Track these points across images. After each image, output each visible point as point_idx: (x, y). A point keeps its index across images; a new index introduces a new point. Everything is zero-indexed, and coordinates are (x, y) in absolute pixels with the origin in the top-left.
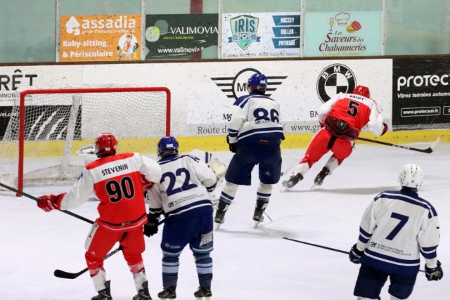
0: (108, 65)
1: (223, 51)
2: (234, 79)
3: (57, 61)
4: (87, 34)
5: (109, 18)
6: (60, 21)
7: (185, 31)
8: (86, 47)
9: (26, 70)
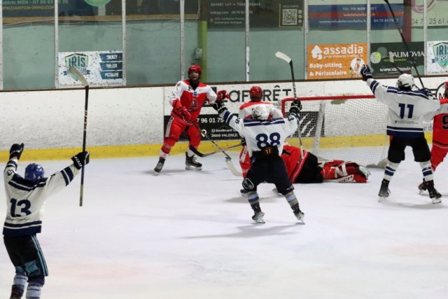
0: (343, 81)
1: (428, 69)
2: (437, 90)
3: (306, 78)
4: (327, 58)
5: (343, 46)
6: (308, 49)
7: (400, 55)
8: (327, 68)
9: (283, 86)
